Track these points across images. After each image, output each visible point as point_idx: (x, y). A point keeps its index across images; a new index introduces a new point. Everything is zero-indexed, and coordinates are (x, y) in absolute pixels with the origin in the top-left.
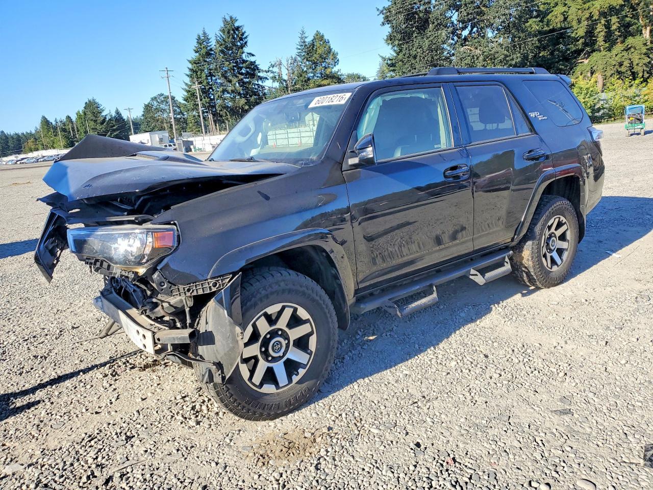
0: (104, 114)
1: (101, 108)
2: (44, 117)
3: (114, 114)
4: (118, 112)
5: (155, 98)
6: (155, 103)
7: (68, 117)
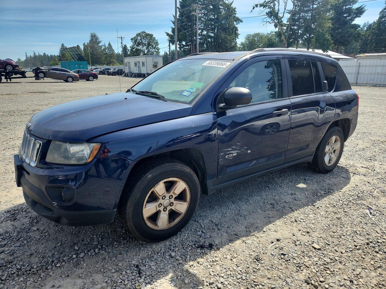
0: (100, 45)
1: (99, 40)
2: (63, 44)
3: (107, 46)
4: (109, 44)
5: (139, 34)
6: (139, 38)
7: (78, 46)
